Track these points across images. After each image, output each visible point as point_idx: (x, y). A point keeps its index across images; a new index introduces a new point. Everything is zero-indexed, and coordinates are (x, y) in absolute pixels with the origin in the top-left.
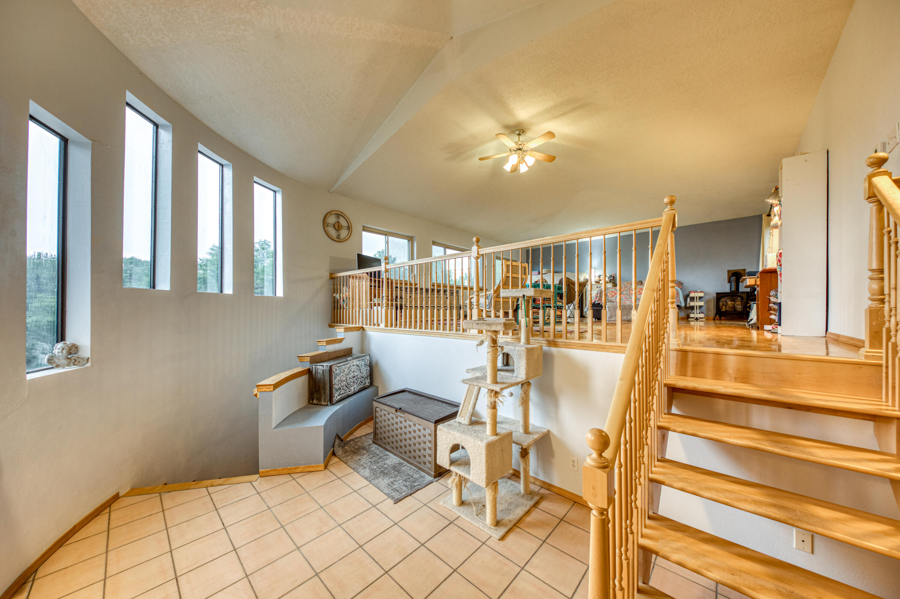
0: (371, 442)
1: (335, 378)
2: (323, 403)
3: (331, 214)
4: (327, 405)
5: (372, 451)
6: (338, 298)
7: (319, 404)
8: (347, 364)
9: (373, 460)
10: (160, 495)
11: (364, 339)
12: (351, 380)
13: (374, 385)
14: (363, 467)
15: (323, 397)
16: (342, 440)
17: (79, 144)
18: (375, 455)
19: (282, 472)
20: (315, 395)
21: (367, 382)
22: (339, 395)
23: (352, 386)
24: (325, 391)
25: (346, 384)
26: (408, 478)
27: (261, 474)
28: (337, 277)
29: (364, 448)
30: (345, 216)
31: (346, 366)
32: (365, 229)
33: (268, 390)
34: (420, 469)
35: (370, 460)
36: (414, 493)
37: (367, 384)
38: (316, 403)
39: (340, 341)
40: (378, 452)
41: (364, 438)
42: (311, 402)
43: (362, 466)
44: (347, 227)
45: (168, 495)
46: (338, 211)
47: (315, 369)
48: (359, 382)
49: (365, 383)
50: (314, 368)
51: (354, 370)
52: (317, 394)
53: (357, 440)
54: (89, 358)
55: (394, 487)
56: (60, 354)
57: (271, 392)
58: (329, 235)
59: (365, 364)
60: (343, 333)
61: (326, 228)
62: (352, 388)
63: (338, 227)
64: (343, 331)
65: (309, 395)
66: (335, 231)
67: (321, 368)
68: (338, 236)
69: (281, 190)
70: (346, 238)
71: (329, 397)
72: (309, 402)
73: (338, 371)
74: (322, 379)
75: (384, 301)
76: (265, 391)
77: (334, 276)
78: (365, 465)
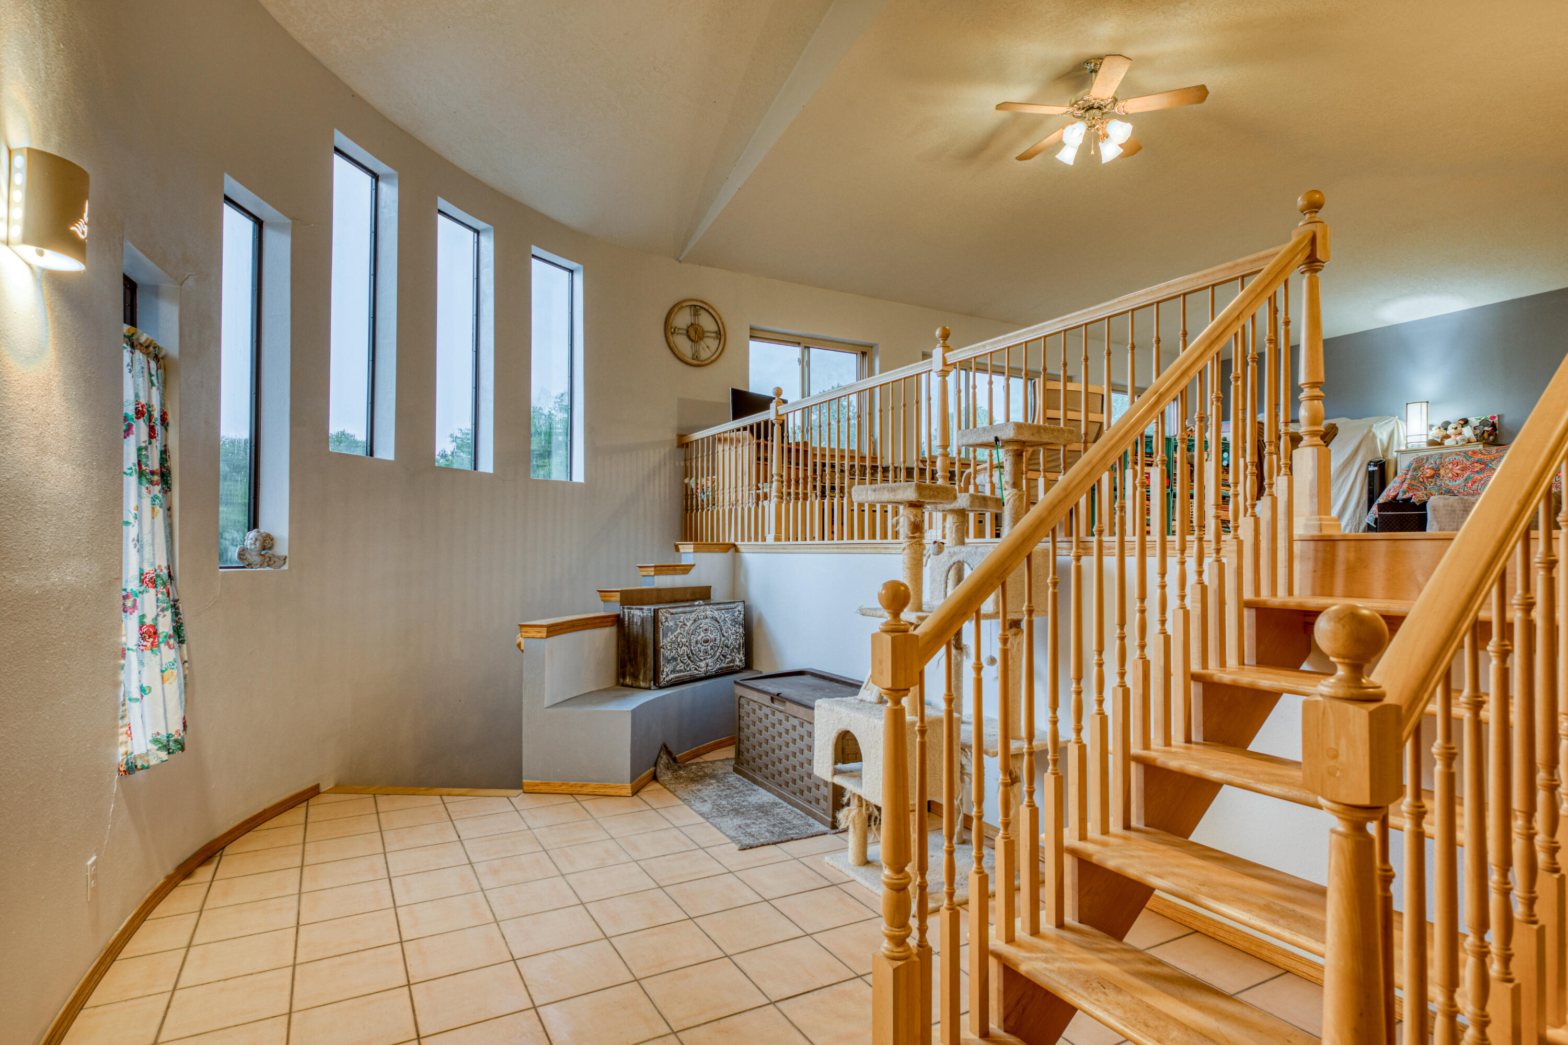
0: (731, 769)
1: (665, 635)
2: (642, 684)
3: (682, 308)
4: (649, 689)
5: (728, 782)
6: (694, 486)
7: (634, 685)
8: (691, 612)
9: (725, 793)
10: (375, 797)
11: (736, 571)
12: (699, 645)
13: (755, 668)
14: (701, 800)
15: (642, 672)
16: (675, 760)
17: (277, 227)
18: (731, 787)
19: (559, 790)
20: (629, 667)
21: (738, 660)
22: (673, 671)
23: (701, 660)
24: (645, 660)
25: (689, 652)
26: (781, 824)
27: (525, 788)
28: (692, 442)
29: (713, 776)
30: (710, 310)
31: (688, 616)
32: (756, 333)
33: (539, 635)
34: (810, 813)
35: (720, 793)
36: (782, 842)
37: (737, 663)
38: (630, 684)
39: (686, 569)
40: (738, 784)
41: (720, 764)
42: (621, 680)
43: (702, 798)
44: (716, 332)
45: (385, 797)
46: (696, 300)
47: (629, 616)
48: (718, 654)
49: (733, 661)
50: (627, 614)
51: (706, 627)
52: (632, 665)
53: (704, 765)
54: (286, 558)
55: (749, 830)
56: (253, 547)
57: (543, 640)
58: (677, 353)
59: (733, 620)
60: (692, 555)
61: (670, 337)
62: (703, 664)
63: (695, 334)
64: (692, 550)
65: (618, 669)
66: (689, 343)
67: (639, 614)
68: (696, 357)
69: (581, 266)
70: (713, 358)
71: (652, 672)
72: (618, 683)
73: (671, 623)
74: (640, 637)
75: (775, 485)
76: (533, 638)
77: (686, 440)
78: (706, 798)
